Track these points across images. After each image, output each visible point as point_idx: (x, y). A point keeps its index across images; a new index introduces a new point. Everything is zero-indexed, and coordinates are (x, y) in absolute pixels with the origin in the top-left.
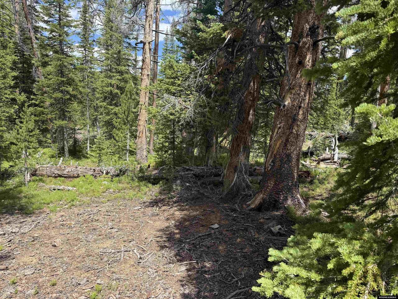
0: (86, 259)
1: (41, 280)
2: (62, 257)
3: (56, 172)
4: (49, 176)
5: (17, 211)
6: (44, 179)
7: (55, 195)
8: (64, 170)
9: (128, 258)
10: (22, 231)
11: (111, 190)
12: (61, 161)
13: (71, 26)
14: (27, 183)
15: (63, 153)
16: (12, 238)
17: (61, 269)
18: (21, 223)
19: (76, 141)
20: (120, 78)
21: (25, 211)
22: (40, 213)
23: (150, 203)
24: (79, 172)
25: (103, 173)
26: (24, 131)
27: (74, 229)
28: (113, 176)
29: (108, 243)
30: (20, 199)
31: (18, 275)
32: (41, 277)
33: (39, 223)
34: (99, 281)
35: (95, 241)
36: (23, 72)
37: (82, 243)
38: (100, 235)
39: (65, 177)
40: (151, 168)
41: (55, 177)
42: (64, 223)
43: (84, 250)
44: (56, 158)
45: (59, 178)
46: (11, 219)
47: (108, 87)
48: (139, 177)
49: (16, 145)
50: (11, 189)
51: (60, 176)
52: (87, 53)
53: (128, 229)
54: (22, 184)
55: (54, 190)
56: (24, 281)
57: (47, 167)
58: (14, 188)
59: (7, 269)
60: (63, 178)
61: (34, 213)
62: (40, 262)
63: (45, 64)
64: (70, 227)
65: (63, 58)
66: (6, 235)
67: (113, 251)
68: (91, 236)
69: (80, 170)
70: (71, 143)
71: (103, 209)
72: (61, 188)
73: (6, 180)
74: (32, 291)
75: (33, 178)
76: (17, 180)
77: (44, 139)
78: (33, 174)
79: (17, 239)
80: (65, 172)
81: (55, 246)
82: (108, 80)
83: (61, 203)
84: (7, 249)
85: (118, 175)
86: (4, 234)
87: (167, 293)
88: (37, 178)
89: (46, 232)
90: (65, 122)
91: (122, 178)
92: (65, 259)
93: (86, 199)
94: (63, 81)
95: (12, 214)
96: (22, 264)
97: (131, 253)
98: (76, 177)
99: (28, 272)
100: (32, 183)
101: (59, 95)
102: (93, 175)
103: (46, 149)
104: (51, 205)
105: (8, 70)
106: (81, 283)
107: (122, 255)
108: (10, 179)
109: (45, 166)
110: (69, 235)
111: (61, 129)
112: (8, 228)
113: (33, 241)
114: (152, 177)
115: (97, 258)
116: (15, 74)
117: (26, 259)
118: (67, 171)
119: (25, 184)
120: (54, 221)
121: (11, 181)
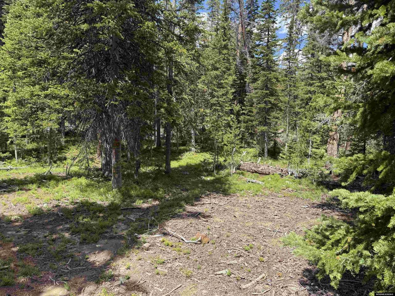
0: (251, 229)
1: (222, 232)
2: (237, 224)
3: (253, 168)
4: (248, 171)
5: (221, 192)
6: (245, 172)
7: (247, 186)
8: (259, 167)
9: (278, 236)
10: (220, 204)
11: (290, 189)
12: (259, 160)
13: (277, 45)
14: (232, 174)
15: (263, 153)
16: (214, 206)
17: (234, 230)
18: (221, 199)
19: (276, 143)
20: (319, 84)
21: (225, 193)
22: (234, 196)
23: (318, 205)
24: (270, 171)
25: (288, 173)
26: (232, 136)
27: (251, 210)
28: (296, 177)
29: (269, 224)
30: (226, 184)
31: (211, 226)
32: (223, 231)
33: (231, 201)
34: (253, 243)
35: (261, 220)
36: (240, 87)
37: (252, 219)
38: (265, 218)
39: (260, 173)
40: (332, 174)
41: (253, 172)
42: (246, 204)
43: (252, 223)
44: (257, 157)
45: (255, 174)
46: (216, 196)
47: (307, 94)
48: (319, 182)
49: (227, 146)
50: (222, 177)
51: (256, 172)
52: (290, 65)
53: (288, 219)
54: (229, 174)
55: (249, 182)
56: (213, 230)
57: (248, 164)
58: (225, 176)
59: (207, 221)
60: (258, 174)
61: (230, 195)
62: (224, 223)
63: (254, 80)
64: (249, 208)
65: (268, 74)
66: (211, 204)
67: (270, 229)
68: (259, 217)
69: (271, 169)
70: (272, 144)
71: (277, 202)
72: (254, 181)
73: (220, 170)
74: (216, 236)
75: (238, 171)
76: (227, 171)
77: (251, 141)
78: (238, 168)
79: (216, 207)
80: (260, 169)
81: (235, 217)
82: (308, 87)
83: (249, 191)
84: (210, 211)
85: (300, 178)
86: (210, 204)
87: (294, 263)
88: (240, 172)
89: (233, 207)
90: (266, 128)
91: (303, 180)
92: (238, 225)
93: (267, 192)
94: (267, 93)
95: (217, 193)
96: (215, 221)
97: (282, 234)
98: (267, 174)
99: (217, 226)
100: (235, 175)
101: (263, 105)
102: (280, 175)
103: (252, 149)
104: (242, 192)
105: (229, 88)
106: (243, 240)
107: (275, 233)
108: (223, 170)
109: (246, 163)
110: (246, 213)
111: (263, 133)
112: (213, 201)
113: (224, 211)
114: (331, 183)
115: (258, 231)
116: (233, 91)
117: (218, 219)
118: (261, 168)
119: (231, 175)
120: (240, 202)
121: (223, 172)
